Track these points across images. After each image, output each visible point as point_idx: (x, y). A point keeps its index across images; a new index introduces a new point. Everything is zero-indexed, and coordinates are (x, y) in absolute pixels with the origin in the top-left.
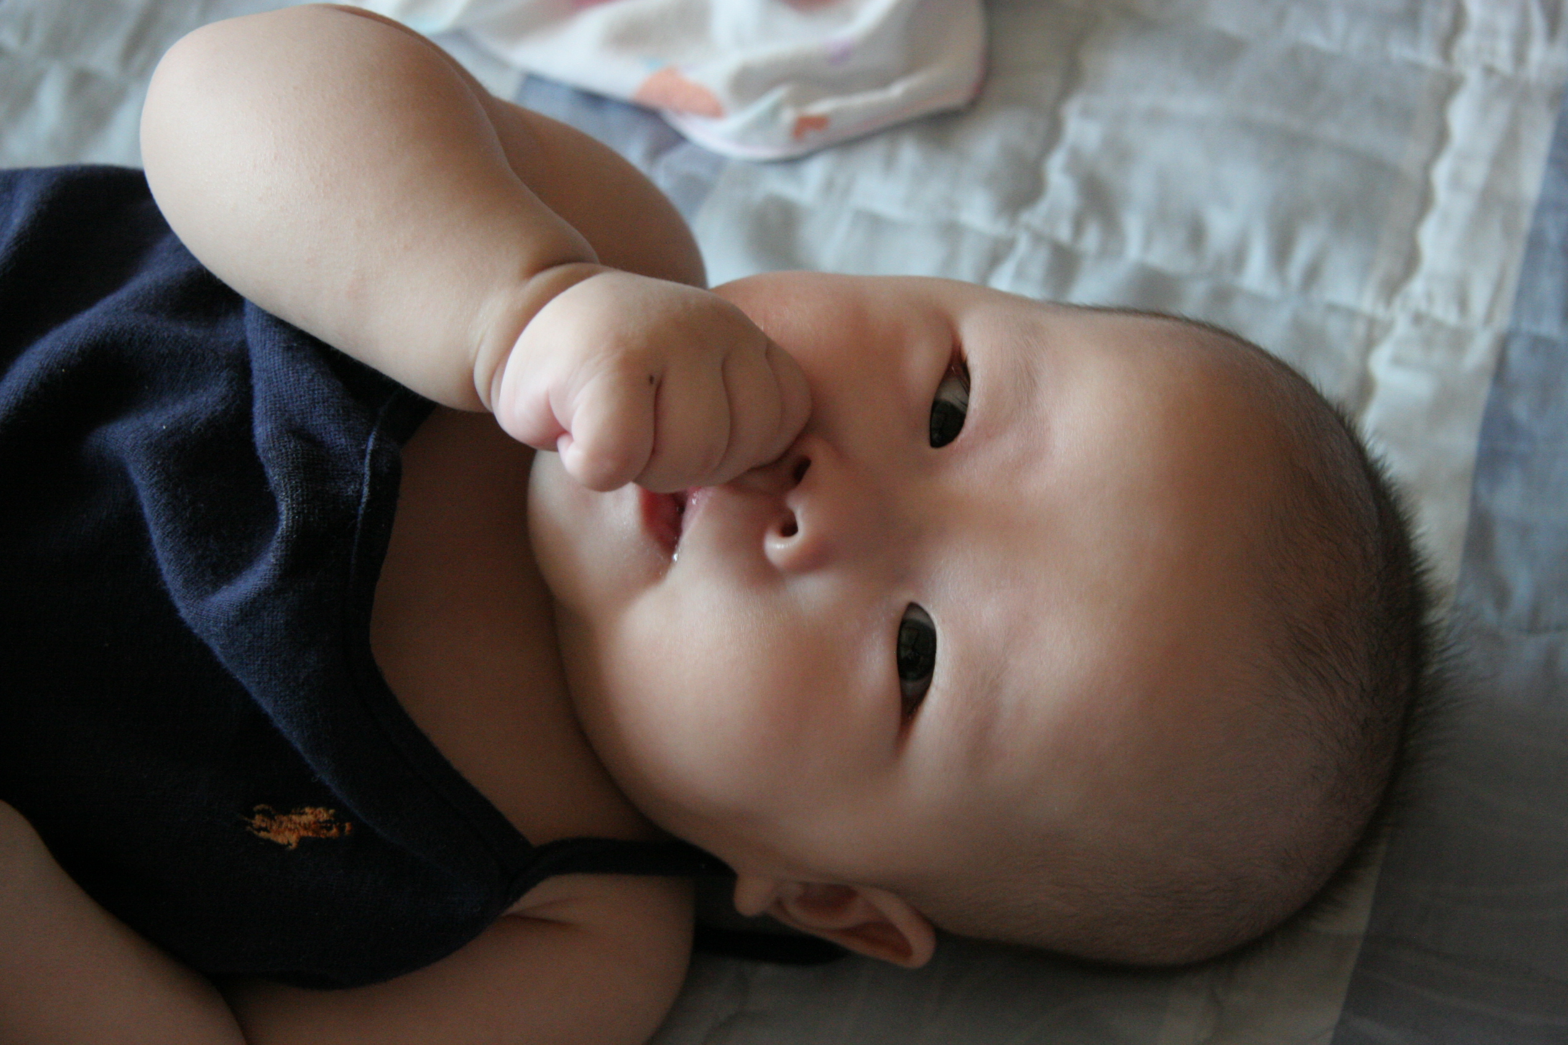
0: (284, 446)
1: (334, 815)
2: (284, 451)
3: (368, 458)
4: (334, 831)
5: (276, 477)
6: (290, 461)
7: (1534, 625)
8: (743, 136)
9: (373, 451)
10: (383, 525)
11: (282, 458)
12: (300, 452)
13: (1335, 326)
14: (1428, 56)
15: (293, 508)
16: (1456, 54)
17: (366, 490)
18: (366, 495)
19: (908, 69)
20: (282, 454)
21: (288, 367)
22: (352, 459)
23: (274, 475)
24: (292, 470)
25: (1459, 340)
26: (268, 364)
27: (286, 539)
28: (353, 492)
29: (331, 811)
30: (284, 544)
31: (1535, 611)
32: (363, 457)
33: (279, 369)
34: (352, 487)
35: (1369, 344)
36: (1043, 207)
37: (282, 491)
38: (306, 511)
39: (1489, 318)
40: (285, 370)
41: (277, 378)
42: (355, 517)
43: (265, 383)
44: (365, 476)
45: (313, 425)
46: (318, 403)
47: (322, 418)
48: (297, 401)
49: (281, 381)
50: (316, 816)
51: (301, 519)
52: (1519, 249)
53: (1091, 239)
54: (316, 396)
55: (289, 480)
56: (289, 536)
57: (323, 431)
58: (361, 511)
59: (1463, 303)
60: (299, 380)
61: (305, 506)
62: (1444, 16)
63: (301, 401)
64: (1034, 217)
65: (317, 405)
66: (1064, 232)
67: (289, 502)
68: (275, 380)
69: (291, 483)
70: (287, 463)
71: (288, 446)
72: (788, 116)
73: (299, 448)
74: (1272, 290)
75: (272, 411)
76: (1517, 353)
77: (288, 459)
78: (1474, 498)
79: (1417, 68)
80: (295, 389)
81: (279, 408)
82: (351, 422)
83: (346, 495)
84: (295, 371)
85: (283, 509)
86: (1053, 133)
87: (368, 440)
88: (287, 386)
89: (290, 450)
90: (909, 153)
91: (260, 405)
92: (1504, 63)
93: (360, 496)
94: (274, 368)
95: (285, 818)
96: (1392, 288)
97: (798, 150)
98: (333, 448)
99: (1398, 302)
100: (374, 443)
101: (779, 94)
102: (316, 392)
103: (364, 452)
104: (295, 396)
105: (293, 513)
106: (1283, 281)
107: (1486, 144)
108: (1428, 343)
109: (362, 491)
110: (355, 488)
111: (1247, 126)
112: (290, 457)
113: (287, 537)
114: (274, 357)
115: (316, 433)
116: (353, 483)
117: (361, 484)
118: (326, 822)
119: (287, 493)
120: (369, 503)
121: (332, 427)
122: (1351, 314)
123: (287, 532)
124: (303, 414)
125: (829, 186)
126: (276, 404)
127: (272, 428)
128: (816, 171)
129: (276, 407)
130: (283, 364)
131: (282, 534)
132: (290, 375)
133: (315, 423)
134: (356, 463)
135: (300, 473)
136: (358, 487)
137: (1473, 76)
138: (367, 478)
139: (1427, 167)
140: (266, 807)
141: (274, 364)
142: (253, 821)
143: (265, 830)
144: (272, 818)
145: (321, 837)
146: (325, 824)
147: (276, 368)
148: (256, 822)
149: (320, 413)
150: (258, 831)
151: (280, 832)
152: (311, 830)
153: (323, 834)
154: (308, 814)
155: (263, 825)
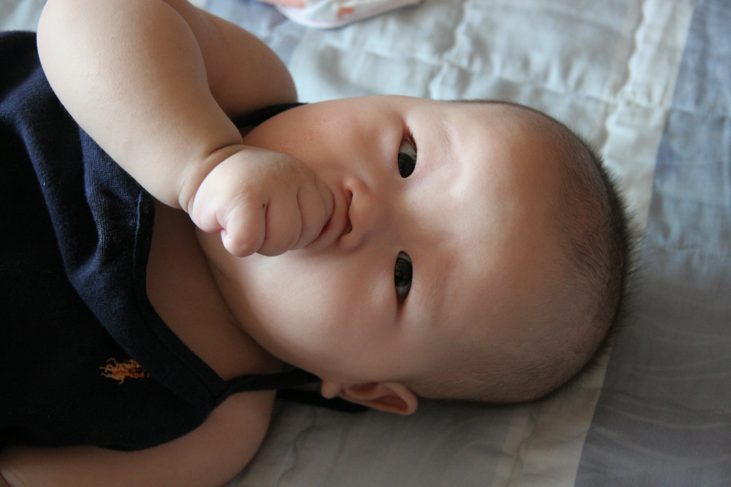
0: (99, 200)
1: (143, 366)
2: (99, 203)
3: (139, 206)
4: (143, 374)
5: (96, 217)
6: (103, 208)
7: (681, 245)
8: (314, 17)
9: (141, 203)
10: (147, 239)
11: (99, 207)
12: (107, 204)
13: (590, 107)
15: (105, 233)
17: (138, 223)
18: (139, 226)
20: (99, 205)
21: (100, 157)
22: (131, 207)
23: (96, 216)
24: (104, 213)
25: (647, 113)
26: (90, 154)
27: (102, 249)
28: (132, 224)
30: (101, 250)
31: (682, 239)
32: (137, 206)
33: (96, 157)
34: (132, 221)
35: (606, 115)
36: (454, 51)
37: (99, 224)
38: (111, 235)
39: (661, 103)
40: (99, 158)
41: (95, 162)
42: (134, 236)
43: (89, 164)
44: (138, 216)
45: (112, 188)
46: (115, 177)
47: (117, 184)
48: (105, 175)
49: (97, 164)
50: (135, 365)
51: (109, 238)
52: (676, 71)
53: (477, 66)
54: (114, 173)
55: (102, 219)
57: (117, 191)
58: (136, 234)
59: (649, 96)
60: (105, 164)
61: (110, 232)
63: (107, 175)
64: (450, 55)
65: (114, 178)
66: (464, 63)
67: (103, 230)
68: (93, 163)
69: (103, 220)
70: (101, 210)
71: (101, 200)
72: (335, 7)
73: (106, 202)
74: (561, 90)
75: (93, 180)
76: (674, 119)
77: (102, 208)
78: (654, 187)
80: (104, 169)
81: (96, 178)
82: (130, 187)
83: (129, 226)
85: (100, 233)
86: (459, 16)
87: (138, 196)
88: (100, 167)
89: (102, 203)
90: (392, 25)
91: (87, 175)
93: (136, 226)
95: (120, 365)
96: (616, 89)
98: (122, 200)
99: (619, 95)
100: (141, 198)
102: (114, 171)
103: (137, 203)
104: (103, 172)
105: (105, 236)
106: (566, 85)
107: (661, 22)
108: (633, 114)
109: (137, 223)
110: (133, 222)
111: (549, 13)
112: (102, 206)
114: (93, 150)
115: (114, 192)
116: (132, 220)
117: (136, 220)
118: (139, 368)
119: (101, 226)
120: (140, 229)
121: (121, 190)
122: (598, 101)
123: (102, 245)
124: (108, 182)
125: (354, 41)
126: (94, 176)
127: (93, 189)
128: (349, 34)
129: (95, 178)
130: (97, 155)
131: (100, 246)
132: (101, 161)
133: (113, 187)
134: (133, 209)
135: (107, 215)
136: (134, 221)
138: (139, 217)
139: (633, 32)
140: (113, 359)
141: (93, 154)
142: (105, 368)
143: (110, 373)
144: (114, 365)
145: (136, 377)
146: (138, 370)
147: (94, 157)
148: (107, 369)
149: (116, 182)
150: (106, 374)
151: (117, 373)
152: (131, 373)
153: (136, 376)
154: (132, 364)
155: (110, 370)
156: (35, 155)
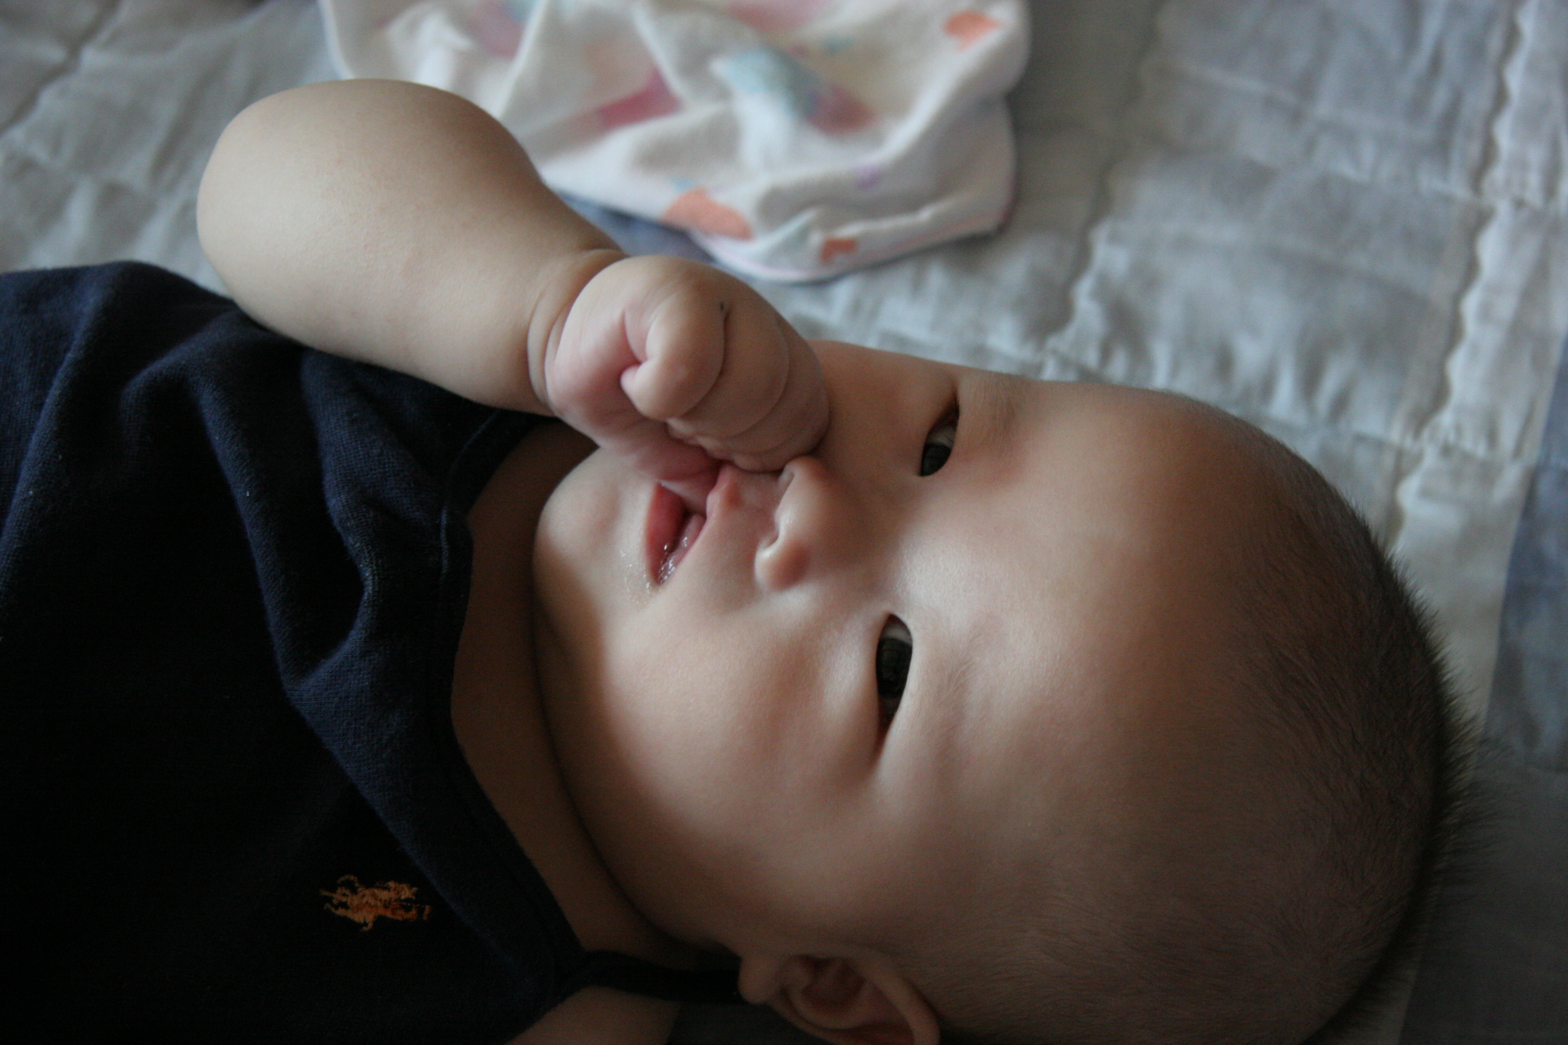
0: (364, 516)
1: (416, 894)
2: (363, 520)
3: (443, 532)
4: (414, 912)
5: (357, 545)
8: (772, 258)
9: (447, 526)
11: (362, 527)
12: (380, 522)
13: (1363, 457)
14: (1458, 187)
15: (378, 574)
16: (1486, 185)
17: (445, 562)
18: (446, 568)
19: (939, 192)
20: (361, 523)
21: (356, 441)
22: (429, 533)
24: (375, 538)
25: (1488, 472)
26: (335, 438)
27: (373, 604)
28: (434, 563)
29: (415, 889)
30: (370, 608)
32: (439, 531)
33: (347, 443)
34: (433, 559)
35: (1398, 476)
36: (1070, 333)
38: (392, 576)
39: (1518, 452)
40: (354, 443)
41: (345, 452)
43: (333, 456)
45: (386, 497)
46: (390, 476)
47: (395, 491)
48: (368, 474)
49: (350, 454)
50: (398, 893)
51: (388, 583)
52: (1549, 382)
53: (1118, 366)
54: (387, 470)
55: (372, 547)
56: (375, 600)
57: (397, 504)
59: (1492, 437)
60: (368, 453)
61: (391, 572)
62: (1475, 149)
63: (372, 474)
64: (1062, 342)
65: (388, 478)
66: (1091, 358)
67: (374, 568)
68: (344, 454)
69: (374, 550)
70: (368, 532)
71: (367, 515)
72: (816, 239)
73: (378, 518)
74: (1300, 419)
75: (344, 483)
76: (1546, 487)
77: (369, 528)
78: (1503, 633)
79: (1447, 200)
80: (365, 462)
81: (350, 480)
82: (423, 497)
83: (426, 565)
84: (363, 445)
85: (367, 575)
86: (1082, 258)
87: (441, 515)
88: (356, 460)
89: (370, 520)
90: (937, 277)
91: (331, 478)
92: (1534, 195)
93: (440, 568)
94: (342, 442)
95: (367, 892)
96: (1421, 419)
97: (825, 273)
99: (1426, 434)
100: (447, 519)
101: (806, 217)
102: (387, 466)
103: (439, 526)
104: (366, 469)
105: (379, 579)
106: (1311, 410)
107: (1516, 278)
108: (1457, 476)
109: (442, 563)
112: (370, 526)
113: (374, 601)
114: (340, 432)
115: (391, 505)
116: (433, 556)
117: (440, 557)
118: (407, 900)
119: (370, 560)
121: (406, 500)
122: (1380, 445)
123: (373, 596)
124: (376, 486)
125: (856, 308)
126: (347, 477)
127: (346, 499)
128: (843, 293)
129: (347, 480)
130: (351, 439)
131: (368, 599)
132: (360, 449)
133: (388, 495)
134: (433, 537)
135: (384, 541)
136: (438, 559)
137: (1503, 208)
138: (445, 551)
139: (1457, 299)
140: (352, 878)
141: (341, 439)
142: (334, 895)
143: (344, 905)
144: (354, 891)
145: (400, 918)
146: (405, 904)
147: (344, 442)
148: (338, 897)
149: (392, 486)
150: (337, 908)
151: (359, 908)
152: (390, 909)
153: (401, 915)
154: (391, 890)
155: (344, 900)
156: (228, 440)
